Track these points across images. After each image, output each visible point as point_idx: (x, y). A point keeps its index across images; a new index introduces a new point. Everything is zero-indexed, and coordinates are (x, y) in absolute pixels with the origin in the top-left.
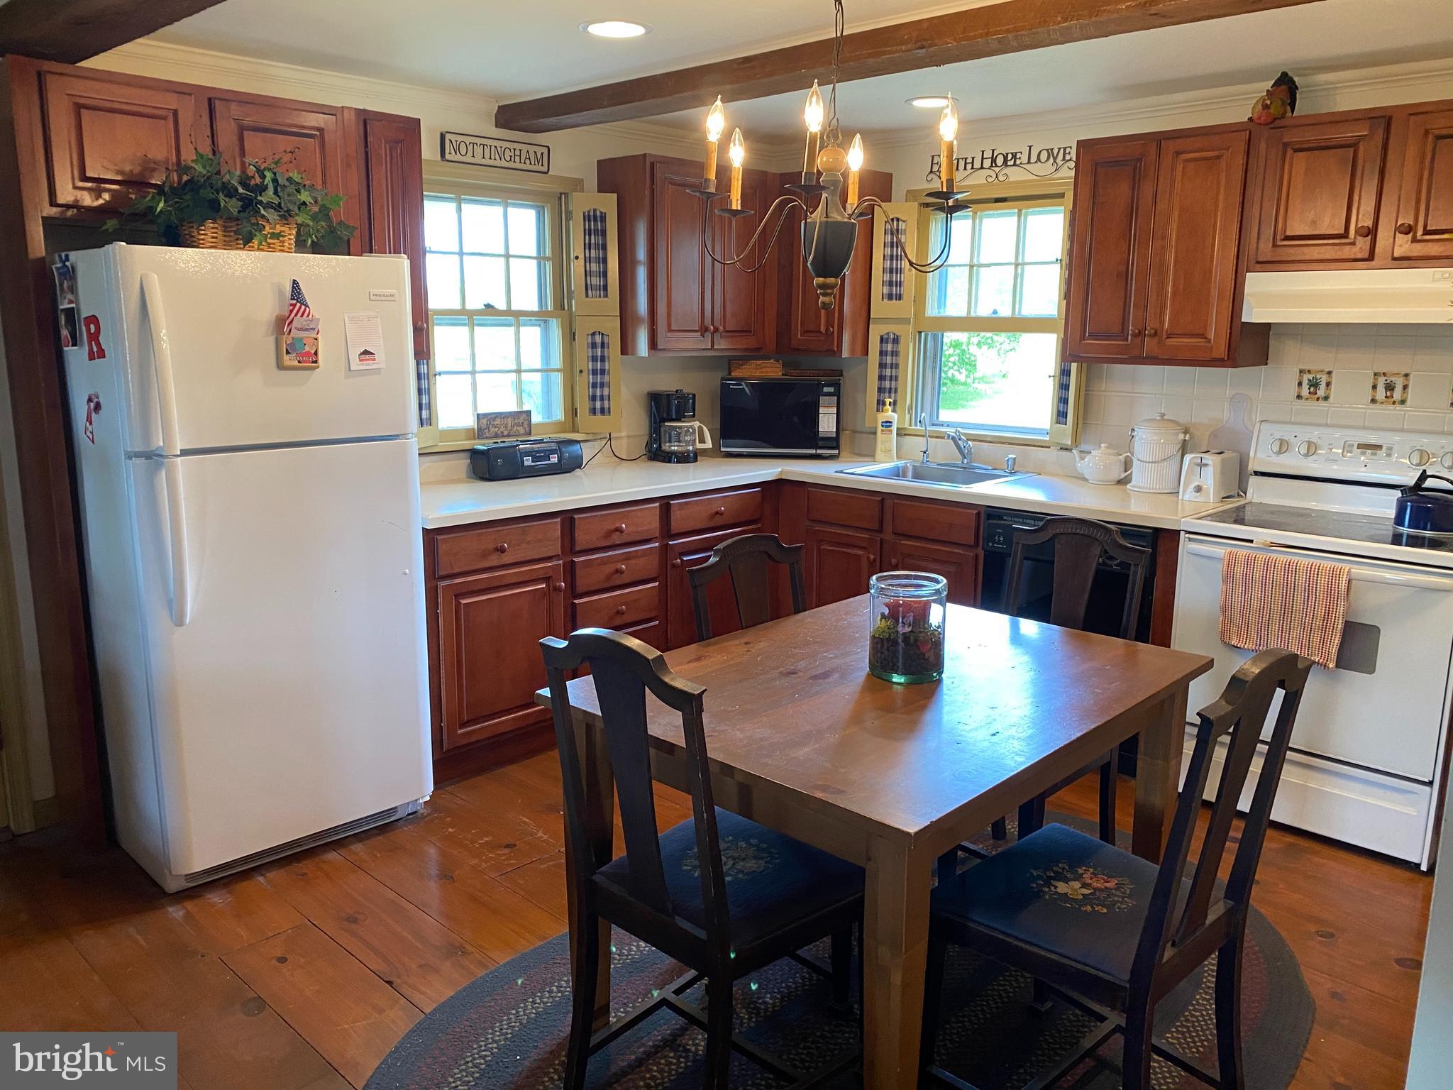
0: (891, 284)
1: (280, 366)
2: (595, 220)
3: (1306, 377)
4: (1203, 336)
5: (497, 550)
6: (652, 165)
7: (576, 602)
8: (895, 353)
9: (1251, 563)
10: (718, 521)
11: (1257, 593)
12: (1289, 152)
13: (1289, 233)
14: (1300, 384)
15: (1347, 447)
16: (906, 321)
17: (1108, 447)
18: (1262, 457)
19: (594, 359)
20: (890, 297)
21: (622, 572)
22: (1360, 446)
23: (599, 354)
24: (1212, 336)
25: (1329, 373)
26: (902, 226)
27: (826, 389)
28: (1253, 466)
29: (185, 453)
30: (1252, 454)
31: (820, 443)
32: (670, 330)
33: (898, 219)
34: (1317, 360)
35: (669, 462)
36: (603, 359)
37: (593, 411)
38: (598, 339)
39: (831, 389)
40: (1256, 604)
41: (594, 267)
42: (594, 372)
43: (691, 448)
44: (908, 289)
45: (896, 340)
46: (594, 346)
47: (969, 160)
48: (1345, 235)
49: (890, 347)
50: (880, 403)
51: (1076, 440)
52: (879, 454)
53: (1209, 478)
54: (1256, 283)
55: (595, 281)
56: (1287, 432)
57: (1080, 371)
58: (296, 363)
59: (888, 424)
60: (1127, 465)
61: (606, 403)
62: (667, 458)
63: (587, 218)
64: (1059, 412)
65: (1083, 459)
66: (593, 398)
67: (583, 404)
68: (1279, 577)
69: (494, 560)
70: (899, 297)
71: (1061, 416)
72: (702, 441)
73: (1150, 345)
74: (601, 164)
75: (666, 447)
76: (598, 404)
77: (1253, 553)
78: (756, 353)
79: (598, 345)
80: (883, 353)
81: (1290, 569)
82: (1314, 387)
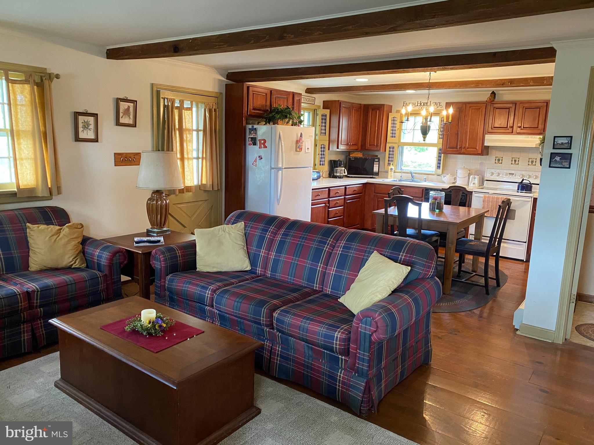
0: (393, 133)
1: (296, 151)
2: (324, 116)
3: (497, 158)
4: (476, 148)
5: (318, 195)
6: (340, 103)
7: (329, 210)
8: (393, 151)
9: (488, 197)
10: (355, 192)
11: (490, 204)
12: (495, 109)
13: (495, 126)
14: (496, 160)
15: (506, 174)
16: (396, 143)
17: (451, 175)
18: (488, 176)
19: (322, 151)
20: (392, 137)
21: (338, 203)
22: (509, 174)
23: (323, 150)
24: (477, 148)
25: (502, 157)
26: (396, 119)
27: (376, 160)
28: (485, 179)
29: (285, 168)
30: (485, 176)
31: (374, 174)
32: (341, 144)
33: (395, 117)
34: (499, 154)
35: (336, 178)
36: (324, 151)
37: (320, 165)
38: (323, 146)
39: (377, 160)
40: (490, 206)
41: (323, 128)
42: (322, 155)
43: (342, 175)
44: (397, 135)
45: (393, 148)
46: (322, 148)
47: (414, 103)
48: (507, 127)
49: (391, 150)
50: (389, 164)
51: (443, 173)
52: (389, 177)
53: (476, 181)
54: (487, 137)
55: (323, 131)
56: (493, 171)
57: (444, 156)
58: (299, 150)
59: (391, 169)
60: (455, 179)
61: (324, 162)
62: (335, 177)
63: (322, 116)
64: (438, 167)
65: (444, 178)
66: (321, 161)
67: (317, 162)
68: (495, 200)
69: (317, 198)
70: (395, 137)
71: (439, 167)
72: (345, 173)
73: (463, 150)
74: (324, 101)
75: (335, 174)
76: (322, 163)
77: (489, 196)
78: (357, 150)
79: (323, 148)
80: (390, 151)
81: (497, 198)
82: (499, 161)
